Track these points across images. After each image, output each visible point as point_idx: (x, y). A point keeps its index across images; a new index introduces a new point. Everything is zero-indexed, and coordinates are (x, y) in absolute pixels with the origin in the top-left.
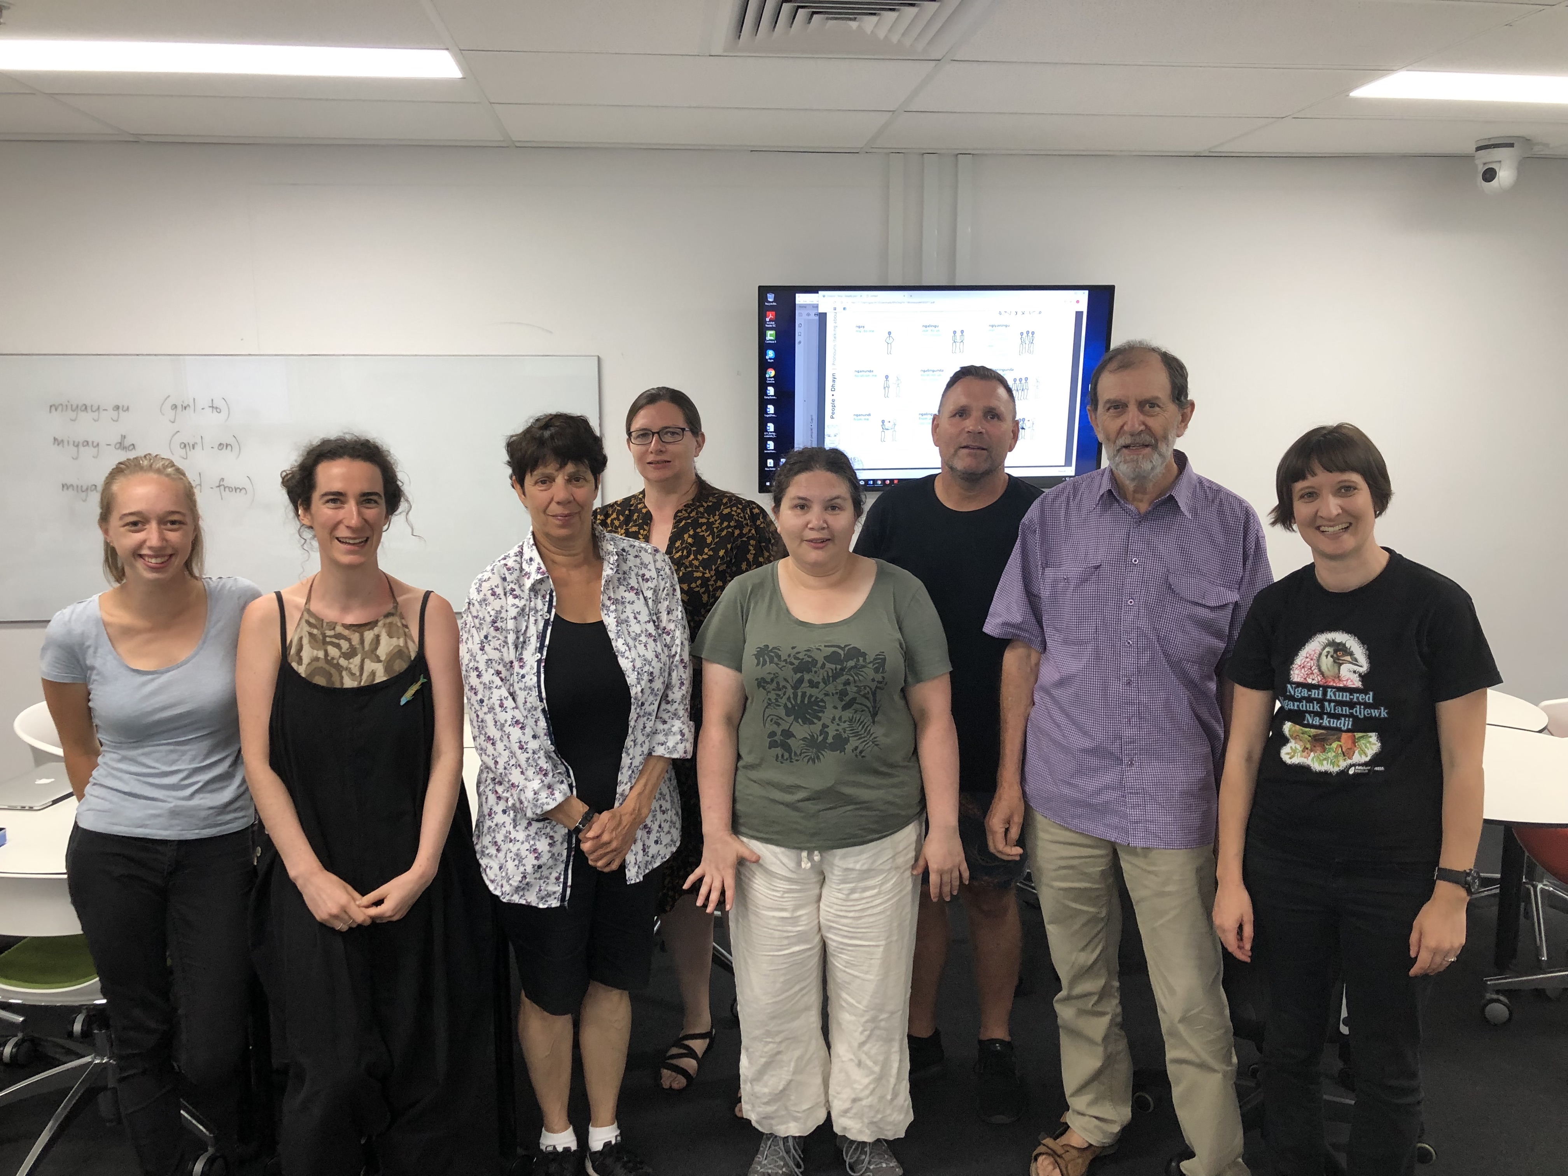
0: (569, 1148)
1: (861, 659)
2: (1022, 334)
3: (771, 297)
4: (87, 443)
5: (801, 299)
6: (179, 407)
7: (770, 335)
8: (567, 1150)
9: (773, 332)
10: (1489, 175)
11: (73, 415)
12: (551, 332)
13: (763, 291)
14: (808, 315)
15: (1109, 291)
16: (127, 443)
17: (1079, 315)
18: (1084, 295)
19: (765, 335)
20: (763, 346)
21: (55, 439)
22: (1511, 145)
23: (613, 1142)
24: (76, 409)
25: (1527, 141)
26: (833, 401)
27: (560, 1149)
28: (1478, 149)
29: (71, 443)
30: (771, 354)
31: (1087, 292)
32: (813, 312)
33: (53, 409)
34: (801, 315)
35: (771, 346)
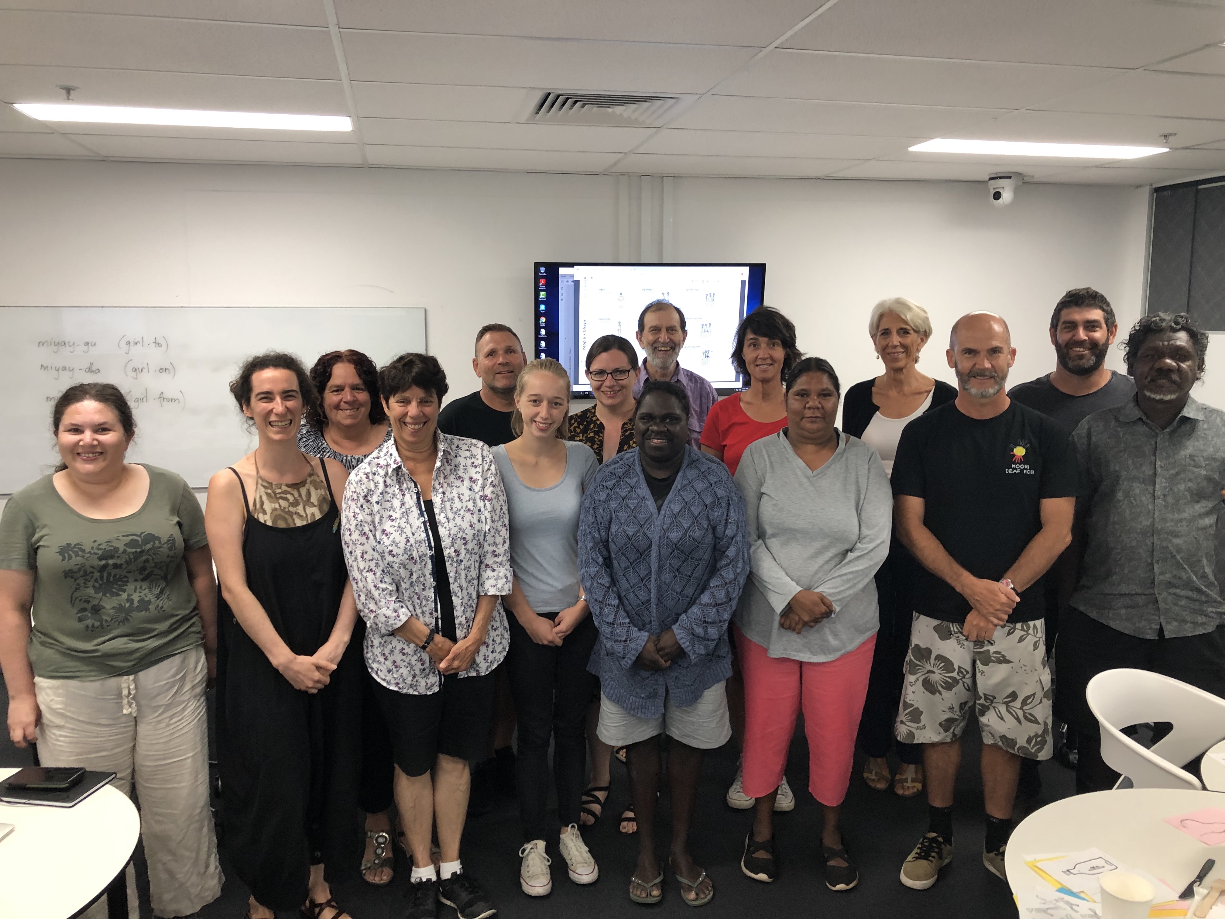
0: (431, 879)
1: (157, 542)
2: (707, 295)
3: (542, 270)
4: (64, 369)
5: (562, 271)
6: (132, 344)
7: (542, 295)
8: (429, 880)
9: (544, 293)
10: (997, 196)
11: (55, 349)
12: (392, 292)
13: (537, 265)
14: (568, 281)
15: (763, 266)
16: (94, 369)
17: (743, 282)
18: (747, 269)
19: (539, 295)
20: (538, 302)
21: (42, 366)
22: (1010, 177)
23: (458, 873)
24: (57, 344)
25: (1019, 175)
26: (585, 338)
27: (424, 880)
28: (991, 179)
29: (53, 368)
30: (542, 307)
31: (748, 268)
32: (570, 280)
33: (41, 344)
34: (562, 281)
35: (543, 302)
